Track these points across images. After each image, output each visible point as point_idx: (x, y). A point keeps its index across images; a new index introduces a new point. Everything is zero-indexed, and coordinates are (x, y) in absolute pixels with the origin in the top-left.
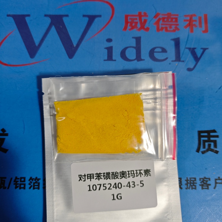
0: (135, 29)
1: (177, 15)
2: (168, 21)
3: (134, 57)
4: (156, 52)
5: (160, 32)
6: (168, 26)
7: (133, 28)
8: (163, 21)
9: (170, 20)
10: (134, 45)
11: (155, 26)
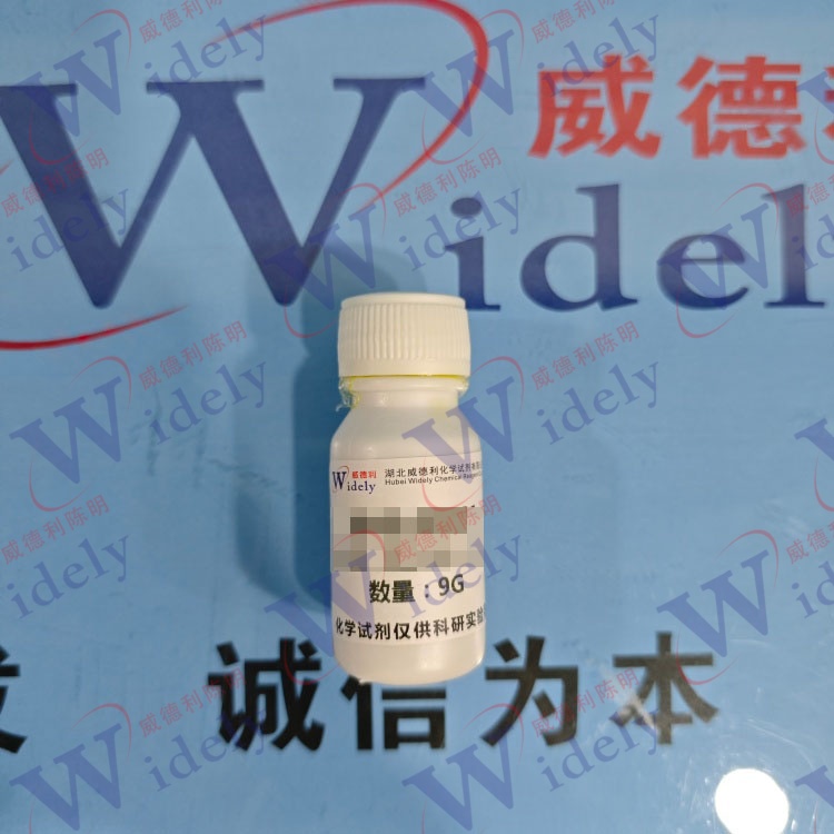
0: (590, 148)
1: (795, 69)
2: (748, 99)
3: (590, 290)
4: (691, 261)
5: (714, 157)
6: (747, 126)
7: (579, 139)
8: (728, 100)
9: (758, 94)
10: (590, 229)
11: (688, 130)
